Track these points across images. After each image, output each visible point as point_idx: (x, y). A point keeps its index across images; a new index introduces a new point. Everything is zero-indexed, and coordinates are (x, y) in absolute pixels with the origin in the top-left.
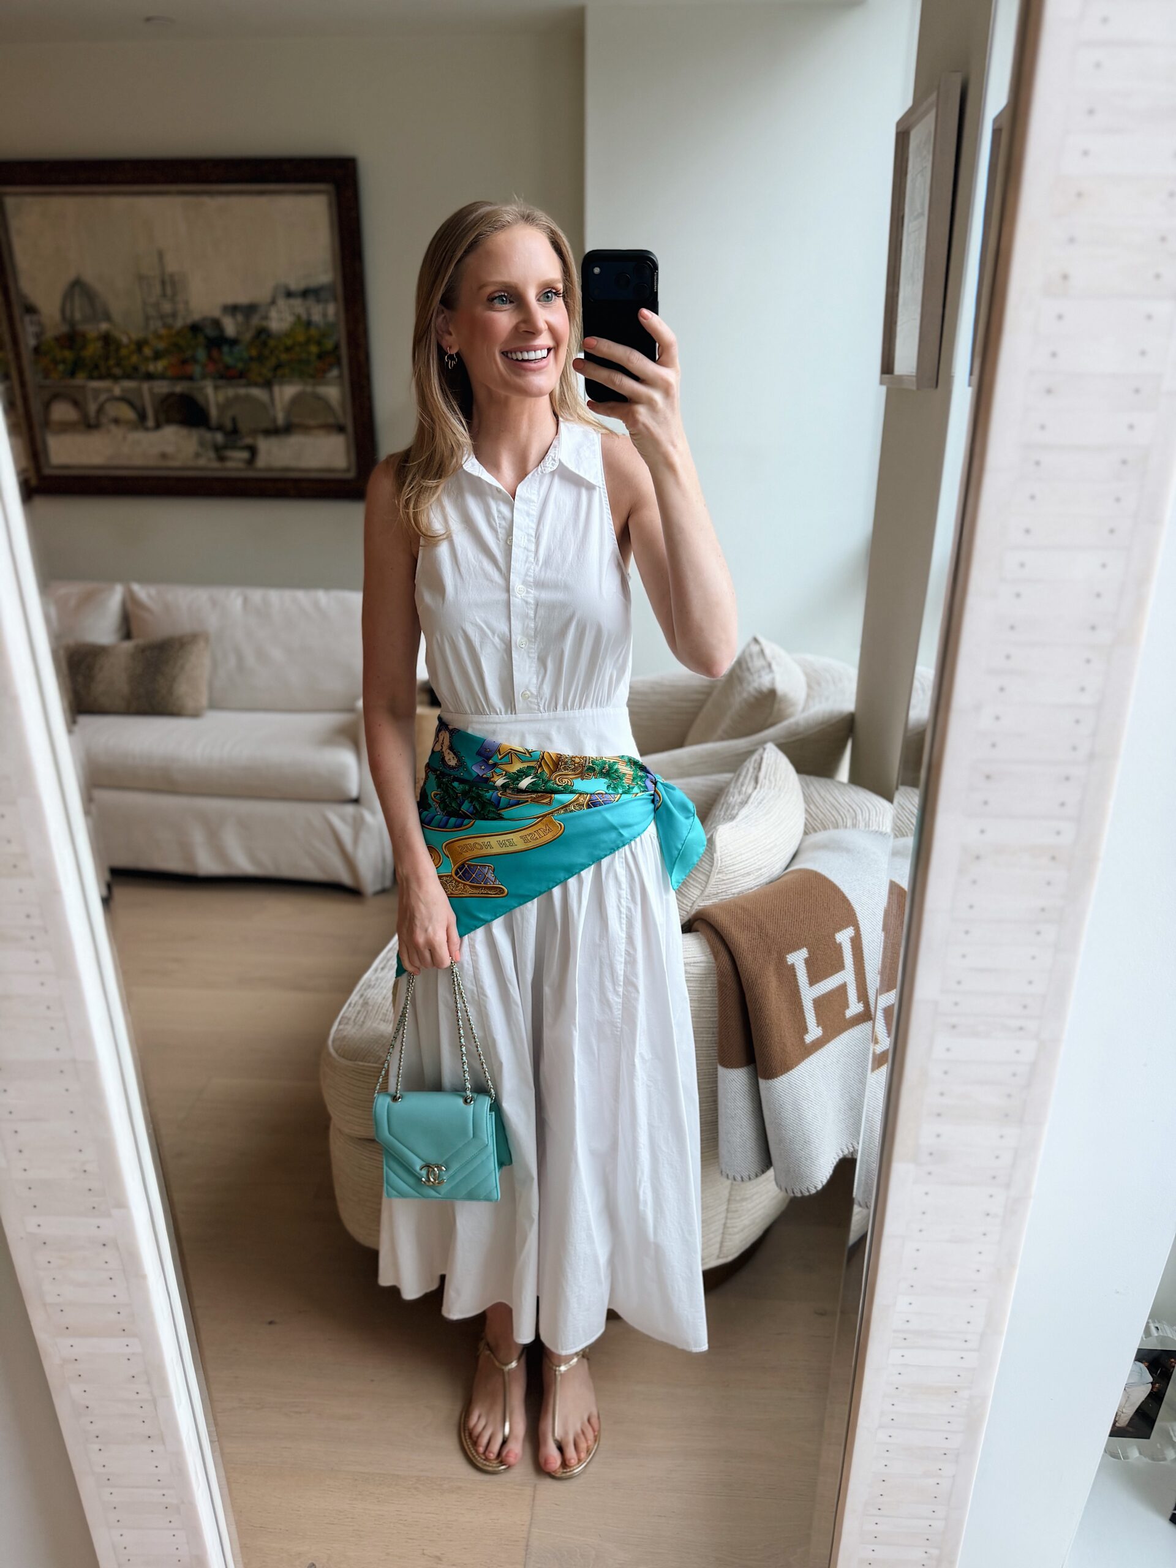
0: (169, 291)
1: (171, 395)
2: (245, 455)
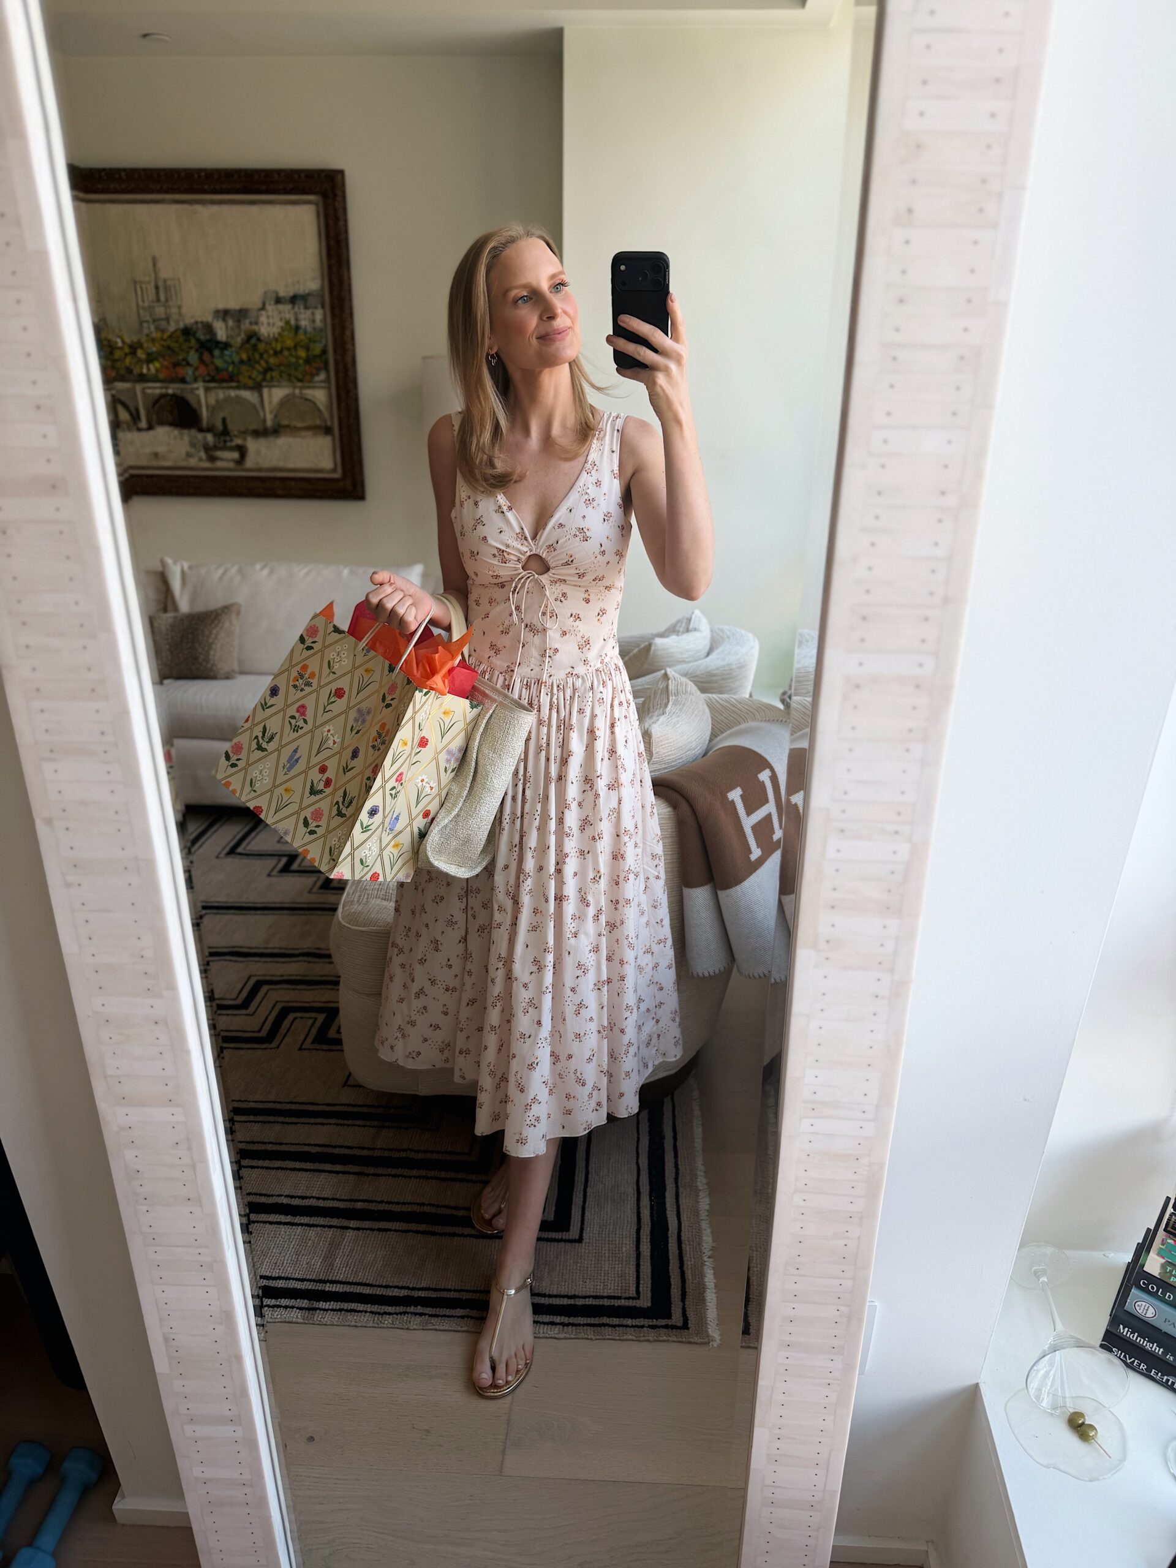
0: (162, 296)
1: (162, 396)
2: (235, 455)
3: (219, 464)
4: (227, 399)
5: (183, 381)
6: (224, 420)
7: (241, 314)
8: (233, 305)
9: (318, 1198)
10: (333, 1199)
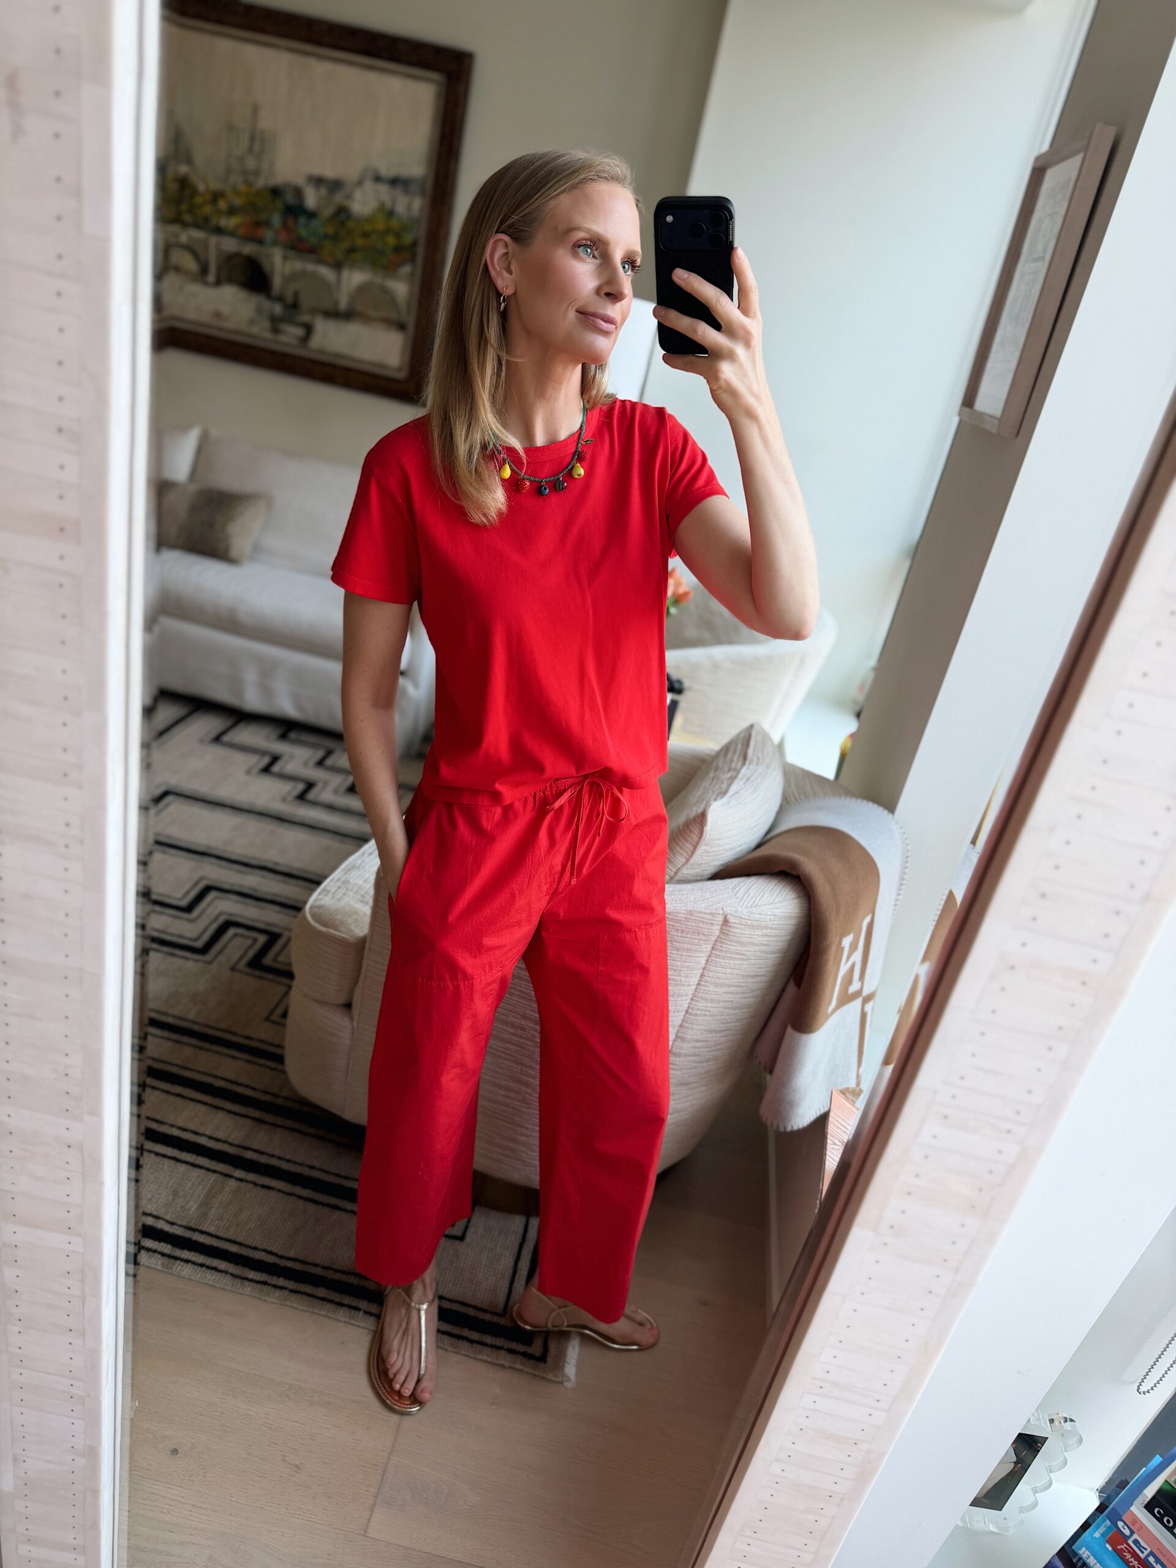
0: (257, 147)
1: (237, 255)
2: (299, 332)
3: (283, 338)
4: (304, 273)
5: (260, 242)
6: (296, 294)
7: (335, 185)
8: (330, 173)
9: (210, 1138)
10: (225, 1142)
